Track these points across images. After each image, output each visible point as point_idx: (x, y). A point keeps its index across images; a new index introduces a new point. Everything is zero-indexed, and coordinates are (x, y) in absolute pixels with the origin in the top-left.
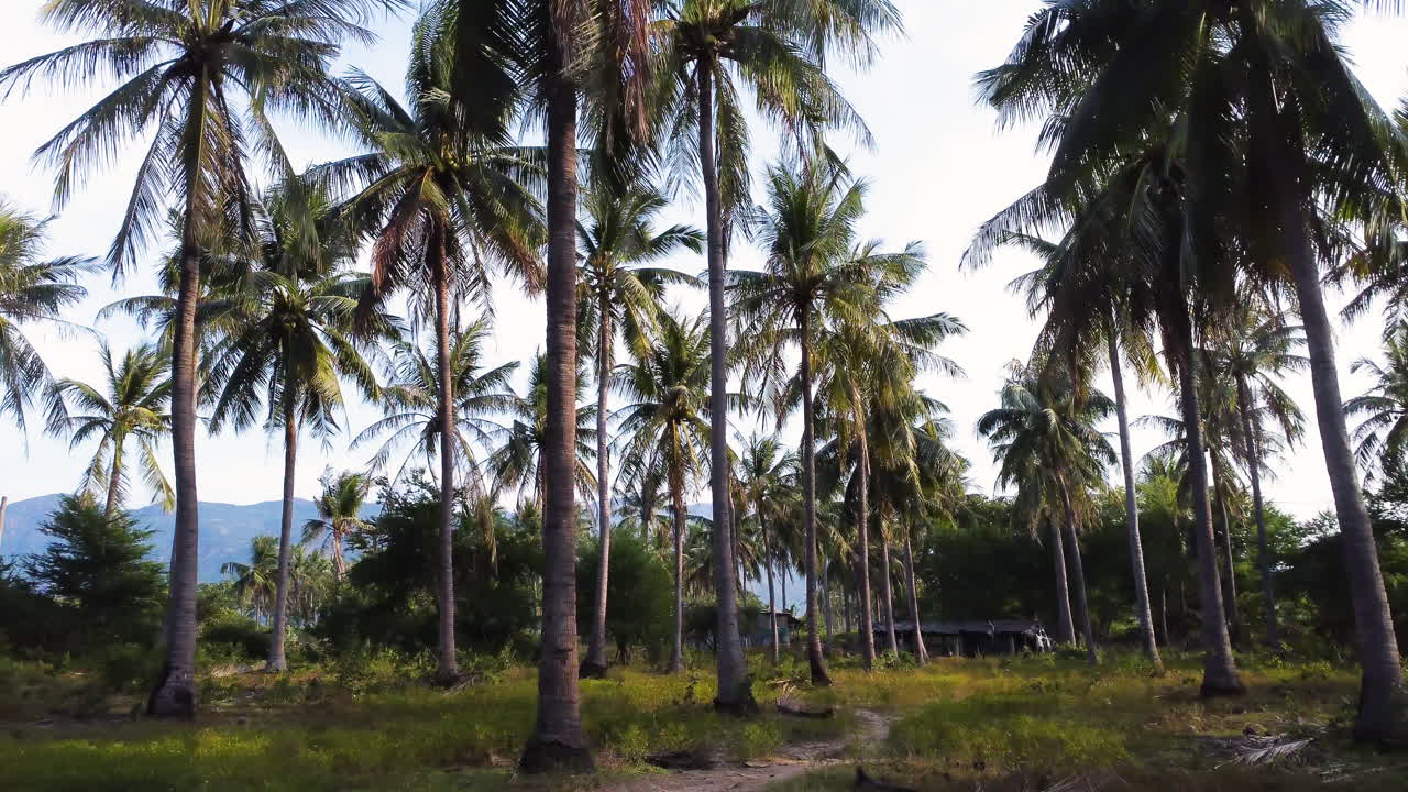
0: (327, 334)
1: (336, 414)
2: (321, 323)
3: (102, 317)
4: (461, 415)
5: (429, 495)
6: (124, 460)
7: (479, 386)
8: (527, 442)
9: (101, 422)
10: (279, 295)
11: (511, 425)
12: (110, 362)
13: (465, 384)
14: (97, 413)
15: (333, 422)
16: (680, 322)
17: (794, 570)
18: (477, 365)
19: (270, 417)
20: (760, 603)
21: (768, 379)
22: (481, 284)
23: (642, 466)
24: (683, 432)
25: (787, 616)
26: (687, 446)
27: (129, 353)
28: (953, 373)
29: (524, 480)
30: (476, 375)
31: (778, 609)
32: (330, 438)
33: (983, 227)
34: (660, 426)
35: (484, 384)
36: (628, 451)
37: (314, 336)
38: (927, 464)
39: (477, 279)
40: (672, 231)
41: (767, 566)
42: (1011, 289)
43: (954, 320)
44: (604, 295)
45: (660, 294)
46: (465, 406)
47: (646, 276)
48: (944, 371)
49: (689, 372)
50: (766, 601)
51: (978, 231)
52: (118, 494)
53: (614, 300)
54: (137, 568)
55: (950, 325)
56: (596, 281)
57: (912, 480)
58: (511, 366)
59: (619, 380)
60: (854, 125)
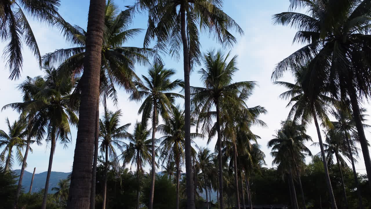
0: (67, 110)
1: (69, 136)
2: (65, 107)
3: (4, 109)
4: (112, 139)
5: (103, 164)
6: (12, 154)
7: (118, 130)
8: (133, 149)
9: (6, 142)
10: (53, 98)
11: (128, 144)
12: (9, 123)
13: (114, 130)
14: (4, 139)
15: (68, 139)
16: (179, 111)
17: (212, 190)
18: (118, 124)
19: (48, 137)
20: (203, 199)
21: (205, 123)
22: (113, 91)
23: (167, 155)
24: (180, 145)
25: (211, 203)
26: (181, 149)
27: (15, 121)
28: (262, 125)
29: (133, 161)
30: (118, 127)
31: (209, 201)
32: (67, 144)
33: (279, 64)
34: (173, 143)
35: (120, 130)
36: (163, 150)
37: (63, 111)
38: (254, 155)
39: (112, 90)
40: (176, 81)
41: (205, 189)
42: (282, 96)
43: (262, 108)
44: (155, 101)
45: (173, 102)
46: (114, 137)
47: (168, 95)
48: (259, 125)
49: (182, 127)
50: (205, 199)
51: (277, 65)
52: (9, 164)
53: (158, 102)
54: (12, 187)
55: (261, 110)
56: (152, 97)
57: (250, 159)
58: (128, 125)
59: (160, 128)
60: (235, 26)
